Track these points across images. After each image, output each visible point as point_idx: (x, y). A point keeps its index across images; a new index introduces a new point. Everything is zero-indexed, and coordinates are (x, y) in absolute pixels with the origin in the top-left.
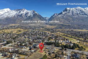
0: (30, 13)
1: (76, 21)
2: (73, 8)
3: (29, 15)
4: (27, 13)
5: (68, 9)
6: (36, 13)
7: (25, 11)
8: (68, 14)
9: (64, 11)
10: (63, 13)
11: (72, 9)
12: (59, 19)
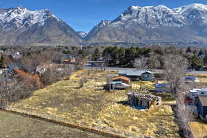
0: (37, 16)
1: (157, 36)
2: (147, 7)
3: (33, 22)
4: (29, 17)
5: (135, 8)
6: (53, 16)
7: (24, 12)
8: (136, 20)
9: (124, 14)
10: (124, 18)
11: (143, 8)
12: (115, 33)
